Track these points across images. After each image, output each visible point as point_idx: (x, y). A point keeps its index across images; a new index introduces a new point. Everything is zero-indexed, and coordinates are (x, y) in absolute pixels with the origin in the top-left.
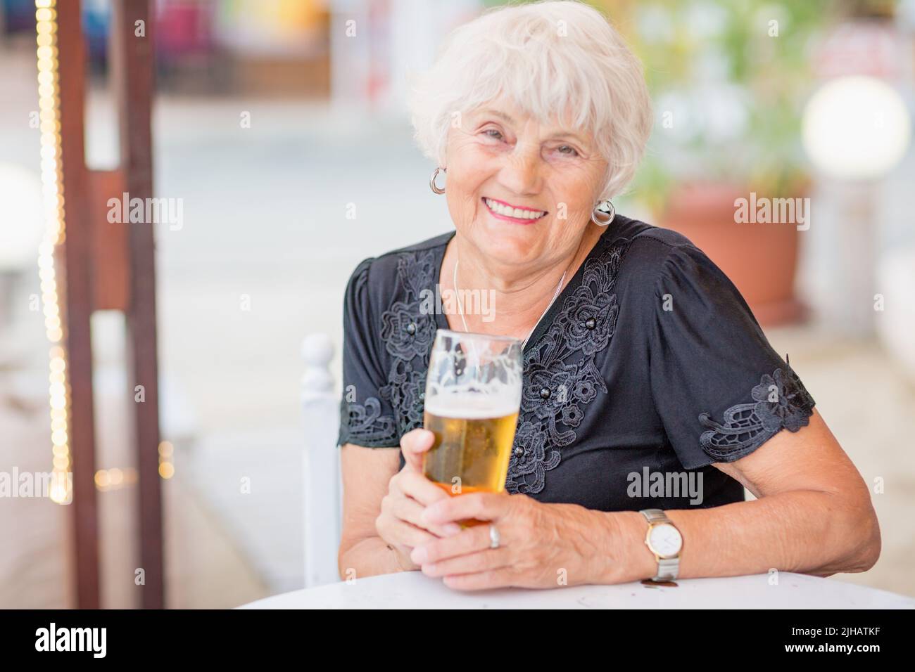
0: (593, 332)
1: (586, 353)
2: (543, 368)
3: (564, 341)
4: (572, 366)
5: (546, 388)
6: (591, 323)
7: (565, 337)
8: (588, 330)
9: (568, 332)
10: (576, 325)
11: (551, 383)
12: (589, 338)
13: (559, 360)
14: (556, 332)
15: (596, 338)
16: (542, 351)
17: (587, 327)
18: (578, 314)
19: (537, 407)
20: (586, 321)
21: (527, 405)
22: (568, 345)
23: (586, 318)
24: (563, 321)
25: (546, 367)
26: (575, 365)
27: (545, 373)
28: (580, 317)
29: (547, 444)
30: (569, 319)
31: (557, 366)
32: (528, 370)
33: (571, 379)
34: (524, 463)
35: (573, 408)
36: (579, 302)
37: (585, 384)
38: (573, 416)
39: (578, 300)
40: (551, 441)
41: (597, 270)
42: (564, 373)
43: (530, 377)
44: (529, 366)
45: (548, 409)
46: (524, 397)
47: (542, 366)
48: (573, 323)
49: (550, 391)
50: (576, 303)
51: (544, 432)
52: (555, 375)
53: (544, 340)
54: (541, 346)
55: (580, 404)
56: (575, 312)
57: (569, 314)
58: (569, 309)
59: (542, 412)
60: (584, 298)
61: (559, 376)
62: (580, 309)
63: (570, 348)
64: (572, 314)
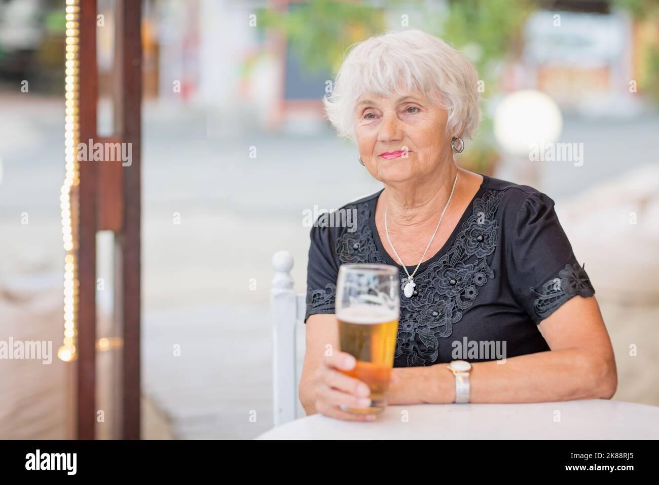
0: (482, 244)
1: (478, 257)
2: (451, 267)
3: (464, 250)
4: (469, 265)
5: (454, 279)
6: (480, 238)
7: (464, 248)
8: (478, 243)
9: (466, 244)
10: (471, 240)
11: (457, 276)
12: (480, 247)
13: (461, 262)
14: (458, 245)
15: (485, 247)
16: (451, 256)
17: (478, 241)
18: (472, 233)
19: (448, 291)
20: (478, 237)
21: (441, 290)
22: (466, 252)
23: (477, 235)
24: (462, 237)
25: (453, 267)
26: (472, 265)
27: (452, 270)
28: (474, 235)
29: (454, 308)
30: (466, 236)
31: (460, 265)
32: (441, 268)
33: (469, 273)
34: (438, 320)
35: (472, 288)
36: (472, 225)
37: (480, 275)
38: (471, 292)
39: (471, 224)
40: (457, 306)
41: (481, 206)
42: (464, 270)
43: (443, 273)
44: (443, 266)
45: (455, 292)
46: (439, 285)
47: (451, 265)
48: (469, 239)
49: (456, 281)
50: (470, 226)
51: (452, 303)
52: (459, 271)
53: (452, 250)
54: (450, 253)
55: (476, 286)
56: (470, 231)
57: (466, 233)
58: (466, 230)
59: (451, 294)
60: (474, 223)
61: (461, 272)
62: (473, 229)
63: (468, 254)
64: (468, 233)
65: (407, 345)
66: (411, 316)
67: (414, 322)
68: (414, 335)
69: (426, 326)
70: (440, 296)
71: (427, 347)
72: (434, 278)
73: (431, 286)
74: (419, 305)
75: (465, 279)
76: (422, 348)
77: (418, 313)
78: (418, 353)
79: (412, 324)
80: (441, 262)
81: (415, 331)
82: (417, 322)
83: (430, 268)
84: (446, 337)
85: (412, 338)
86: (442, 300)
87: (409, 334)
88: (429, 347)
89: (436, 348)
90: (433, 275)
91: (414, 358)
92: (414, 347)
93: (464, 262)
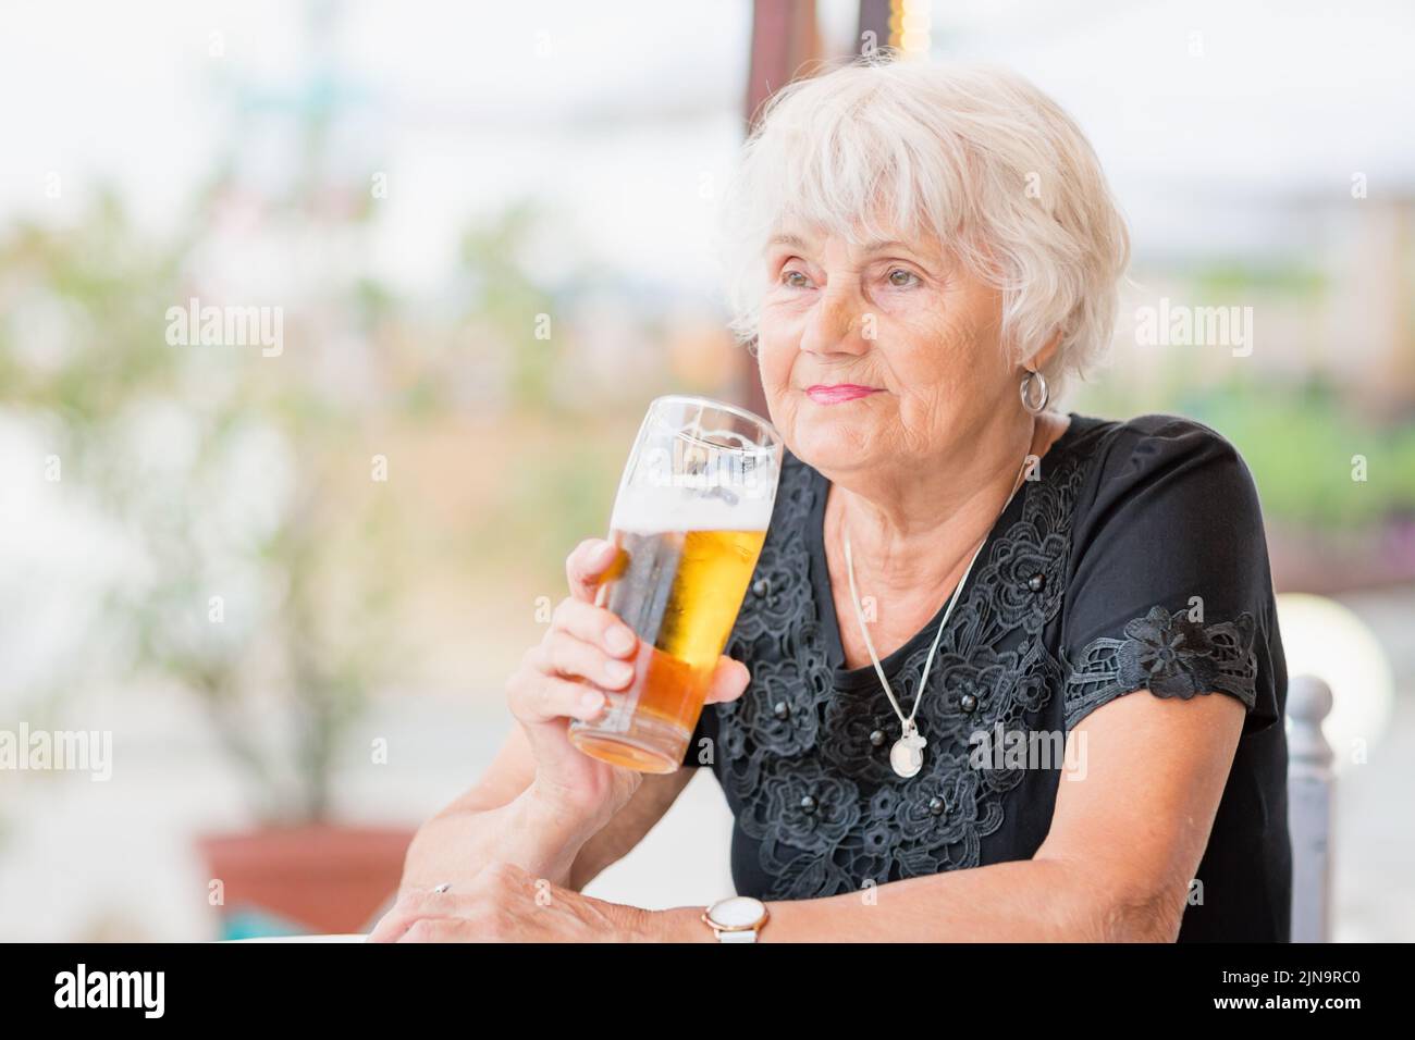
0: (1041, 596)
1: (1030, 632)
2: (962, 662)
3: (993, 615)
4: (1007, 654)
5: (970, 695)
6: (1036, 581)
7: (994, 608)
8: (1032, 594)
9: (999, 598)
10: (1013, 588)
11: (977, 686)
12: (1034, 605)
13: (986, 646)
14: (979, 600)
15: (1046, 605)
16: (960, 632)
17: (1030, 589)
18: (1017, 569)
19: (959, 726)
20: (1029, 579)
21: (943, 725)
22: (1000, 620)
23: (1029, 575)
24: (990, 581)
25: (967, 660)
26: (1011, 651)
27: (965, 670)
28: (1020, 574)
29: (980, 792)
30: (1000, 577)
31: (986, 656)
32: (939, 668)
33: (1006, 674)
36: (1018, 548)
37: (1033, 681)
39: (1015, 545)
40: (986, 785)
41: (1045, 498)
42: (996, 666)
43: (944, 680)
44: (941, 661)
46: (937, 711)
47: (960, 656)
48: (1007, 585)
49: (975, 697)
50: (1012, 551)
52: (983, 672)
53: (962, 614)
54: (957, 624)
55: (1026, 714)
56: (1011, 564)
57: (1000, 568)
58: (1002, 560)
60: (1024, 542)
61: (986, 673)
62: (1019, 560)
63: (1002, 624)
64: (1005, 569)
67: (890, 827)
68: (887, 867)
69: (919, 842)
70: (941, 739)
75: (997, 693)
79: (885, 833)
81: (892, 856)
82: (897, 827)
83: (911, 667)
86: (946, 755)
87: (878, 863)
93: (993, 647)
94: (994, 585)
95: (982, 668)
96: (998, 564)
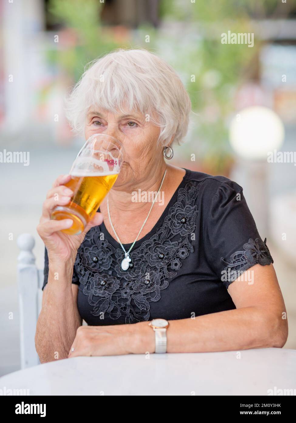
0: (185, 225)
1: (182, 235)
2: (160, 244)
3: (170, 230)
5: (162, 254)
6: (184, 220)
7: (170, 228)
8: (182, 224)
9: (172, 225)
10: (176, 222)
11: (165, 252)
12: (184, 228)
13: (168, 240)
14: (166, 226)
15: (187, 227)
16: (160, 235)
17: (182, 222)
18: (177, 216)
19: (157, 264)
20: (181, 219)
21: (152, 263)
23: (181, 218)
25: (162, 244)
26: (176, 242)
27: (161, 247)
28: (177, 218)
29: (162, 277)
30: (172, 219)
31: (167, 243)
32: (152, 245)
33: (174, 249)
34: (149, 287)
35: (177, 261)
36: (177, 210)
37: (183, 250)
38: (176, 264)
39: (176, 209)
40: (164, 276)
41: (184, 194)
42: (172, 246)
43: (154, 249)
44: (153, 243)
45: (163, 264)
46: (151, 259)
47: (160, 243)
48: (174, 221)
49: (164, 255)
50: (175, 211)
51: (161, 273)
52: (166, 247)
53: (160, 230)
54: (159, 232)
55: (180, 259)
56: (175, 215)
57: (172, 216)
58: (172, 213)
59: (160, 266)
60: (179, 208)
61: (168, 248)
62: (178, 213)
63: (173, 233)
64: (173, 216)
65: (125, 308)
66: (128, 284)
67: (130, 289)
68: (130, 300)
69: (140, 293)
70: (151, 268)
71: (141, 310)
72: (146, 253)
73: (144, 260)
74: (134, 275)
75: (171, 254)
76: (137, 310)
77: (133, 282)
78: (133, 315)
79: (128, 291)
80: (151, 240)
81: (131, 297)
82: (132, 289)
83: (143, 245)
84: (156, 301)
85: (128, 303)
86: (152, 271)
87: (126, 300)
88: (143, 310)
89: (148, 310)
90: (145, 251)
91: (130, 319)
92: (131, 310)
93: (170, 240)
94: (170, 221)
95: (166, 246)
96: (171, 215)
